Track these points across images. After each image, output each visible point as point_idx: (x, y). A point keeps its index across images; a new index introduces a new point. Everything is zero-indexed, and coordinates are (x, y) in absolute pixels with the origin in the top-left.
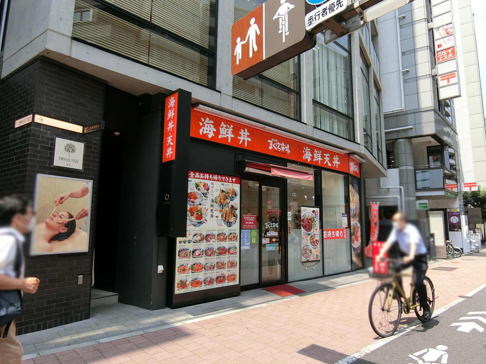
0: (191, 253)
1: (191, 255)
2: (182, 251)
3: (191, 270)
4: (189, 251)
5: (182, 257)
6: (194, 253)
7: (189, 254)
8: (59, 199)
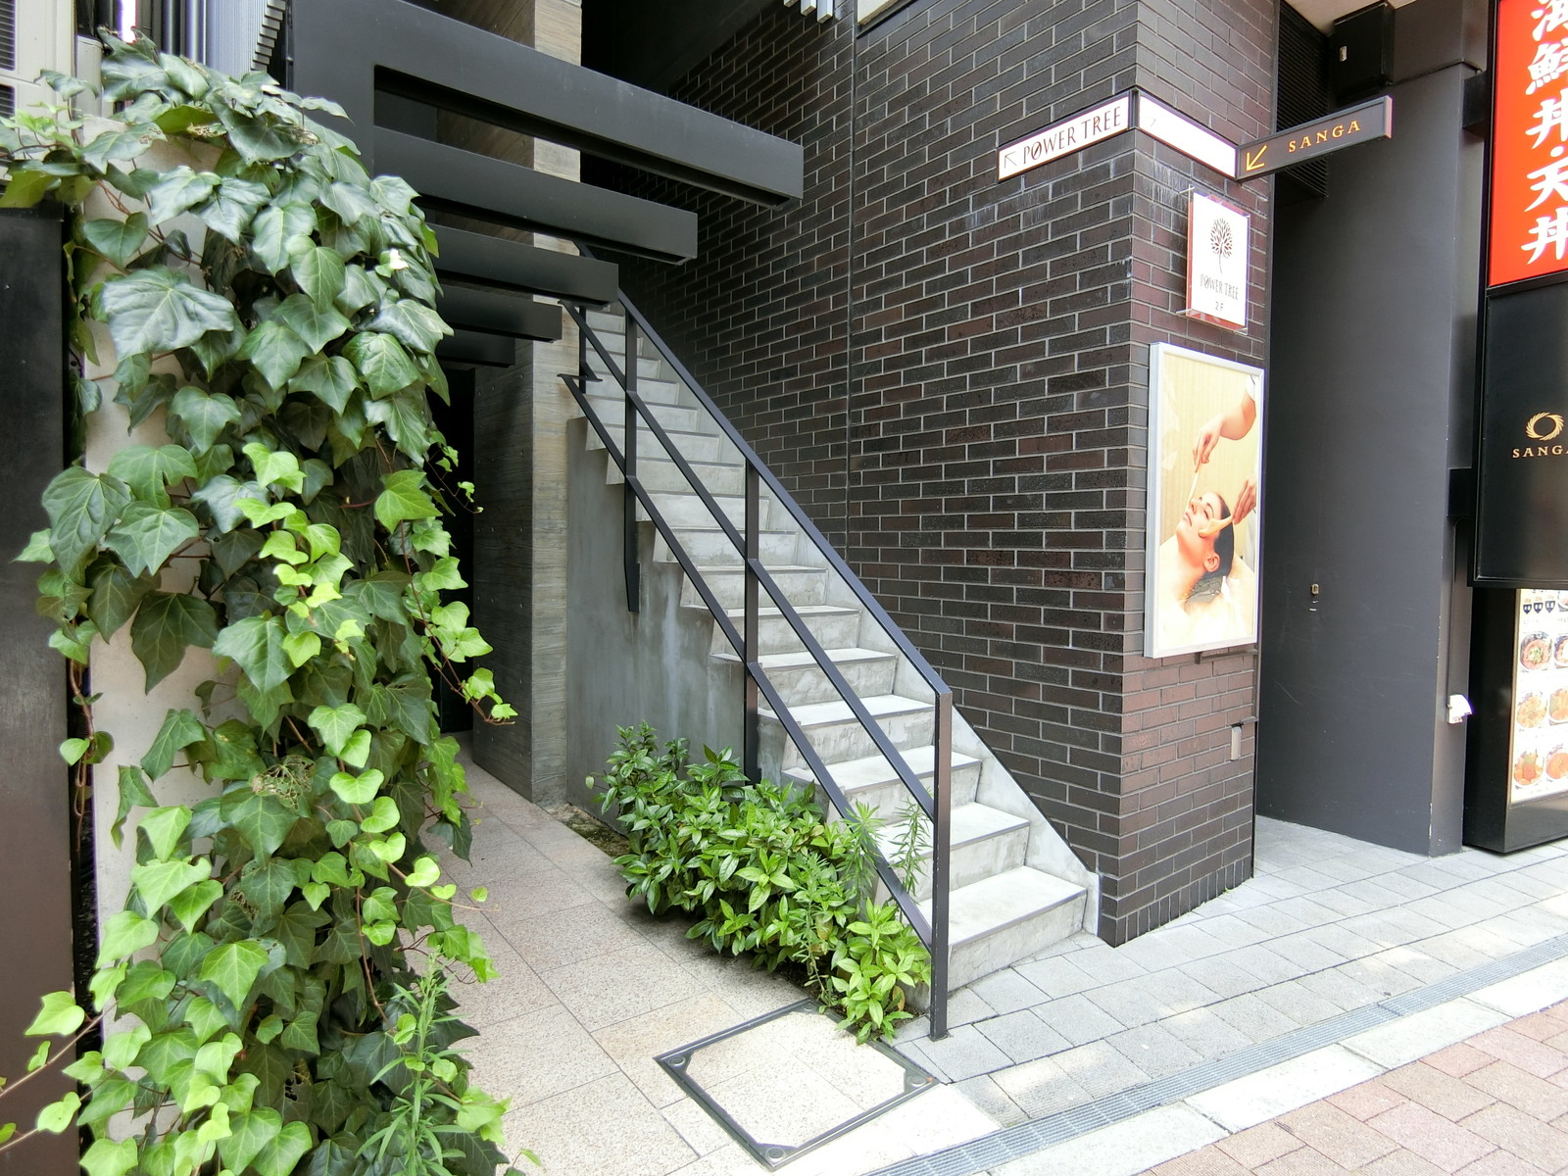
0: (1553, 648)
1: (1553, 657)
2: (1529, 641)
3: (1548, 716)
4: (1547, 642)
5: (1530, 663)
6: (1560, 651)
7: (1546, 654)
8: (1202, 442)
